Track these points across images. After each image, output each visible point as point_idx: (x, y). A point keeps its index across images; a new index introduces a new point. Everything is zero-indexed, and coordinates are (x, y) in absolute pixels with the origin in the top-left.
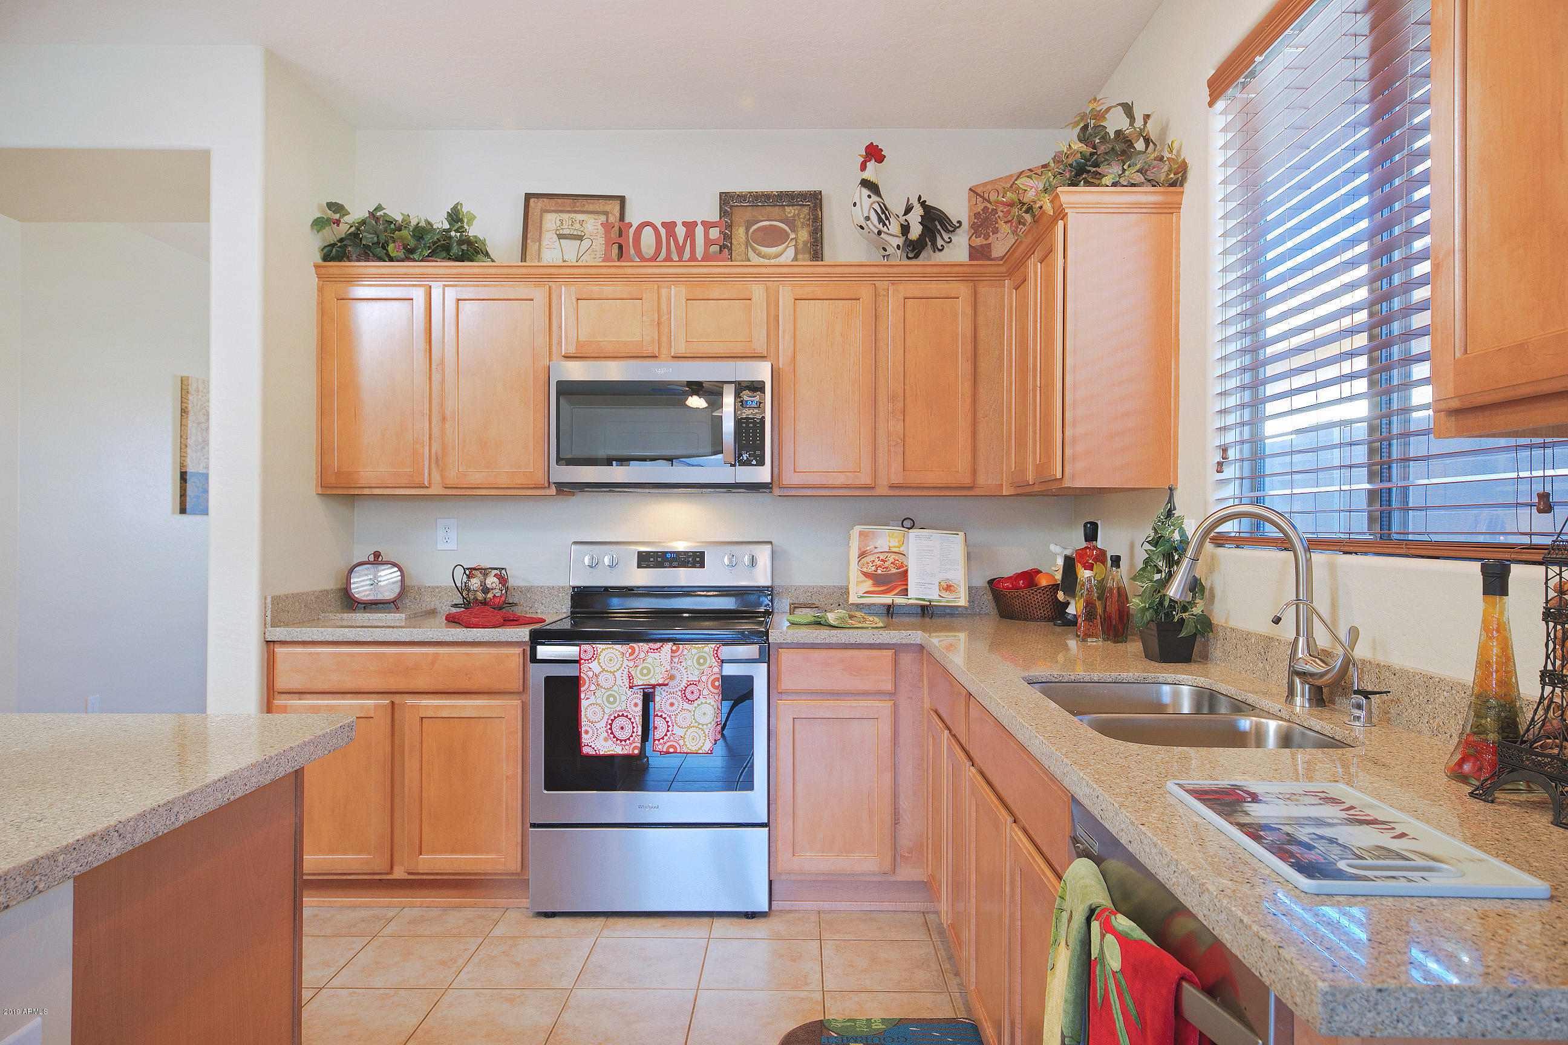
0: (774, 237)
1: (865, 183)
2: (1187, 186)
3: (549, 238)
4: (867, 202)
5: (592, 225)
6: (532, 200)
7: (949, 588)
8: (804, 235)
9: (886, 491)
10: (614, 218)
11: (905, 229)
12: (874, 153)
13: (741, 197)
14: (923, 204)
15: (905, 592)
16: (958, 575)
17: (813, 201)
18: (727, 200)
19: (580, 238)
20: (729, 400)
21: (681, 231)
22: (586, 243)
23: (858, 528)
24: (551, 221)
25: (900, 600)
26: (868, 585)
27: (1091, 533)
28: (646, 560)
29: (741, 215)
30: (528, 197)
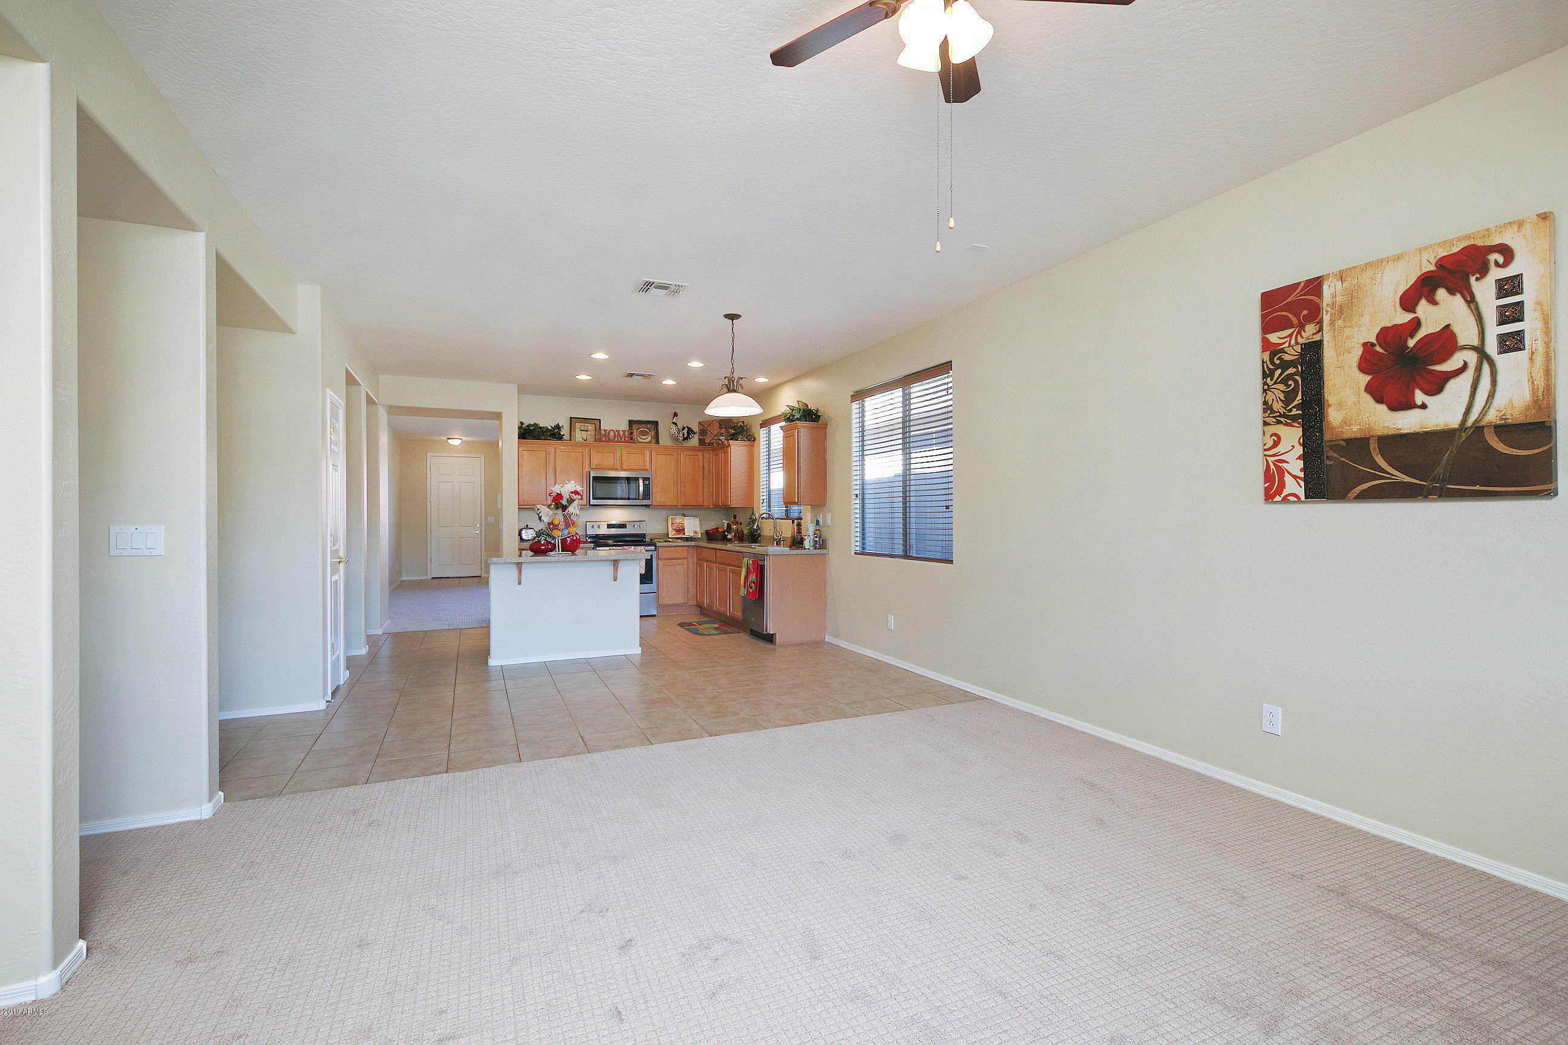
0: (645, 433)
1: (673, 423)
2: (756, 442)
3: (578, 431)
4: (674, 428)
5: (591, 427)
6: (572, 419)
7: (696, 533)
8: (653, 433)
9: (680, 507)
10: (598, 427)
11: (684, 435)
12: (676, 415)
13: (635, 422)
14: (688, 427)
15: (684, 534)
16: (698, 529)
17: (656, 423)
18: (631, 423)
19: (587, 431)
20: (641, 481)
21: (621, 433)
22: (589, 433)
23: (671, 517)
24: (578, 425)
25: (683, 536)
26: (674, 532)
27: (735, 517)
28: (610, 526)
29: (635, 426)
30: (571, 418)
